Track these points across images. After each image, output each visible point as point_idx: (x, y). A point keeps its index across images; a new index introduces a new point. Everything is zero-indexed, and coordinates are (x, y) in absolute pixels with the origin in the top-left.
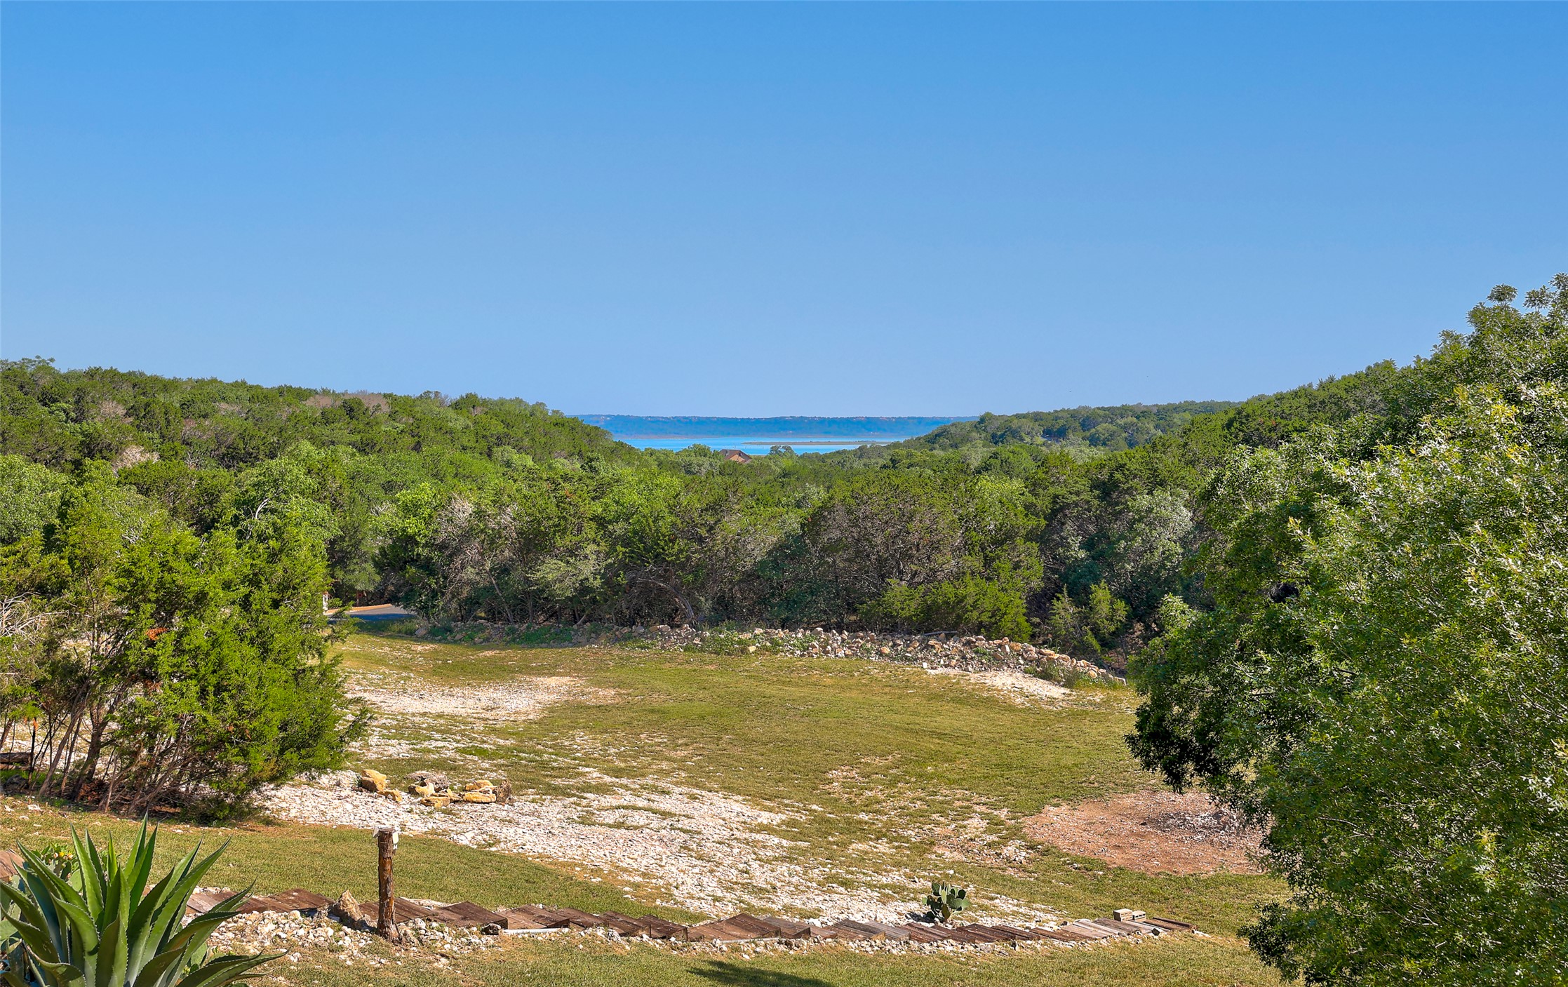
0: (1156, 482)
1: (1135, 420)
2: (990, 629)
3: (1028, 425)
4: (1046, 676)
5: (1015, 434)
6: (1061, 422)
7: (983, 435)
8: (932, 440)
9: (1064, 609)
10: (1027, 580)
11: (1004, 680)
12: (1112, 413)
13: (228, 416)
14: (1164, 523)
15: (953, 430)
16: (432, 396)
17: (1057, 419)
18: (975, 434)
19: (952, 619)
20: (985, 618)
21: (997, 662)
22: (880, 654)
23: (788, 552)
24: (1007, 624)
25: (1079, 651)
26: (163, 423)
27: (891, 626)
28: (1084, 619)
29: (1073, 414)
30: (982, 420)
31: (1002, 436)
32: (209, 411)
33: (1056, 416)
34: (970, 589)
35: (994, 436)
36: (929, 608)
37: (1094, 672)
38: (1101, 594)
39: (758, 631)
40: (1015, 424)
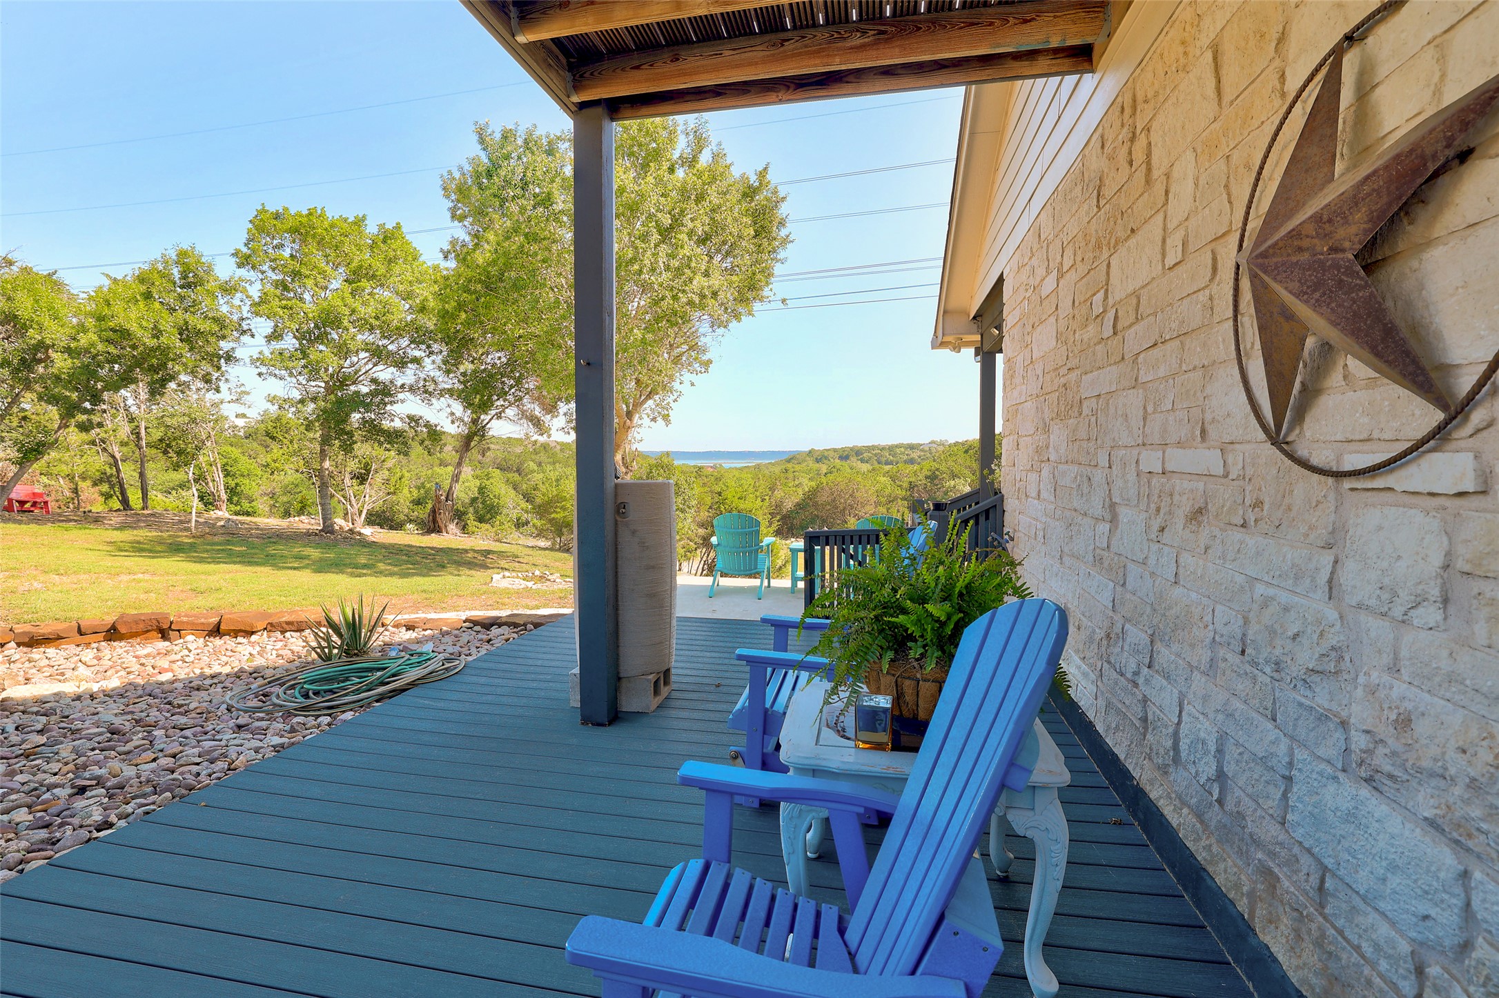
0: (954, 476)
1: (879, 451)
3: (831, 454)
7: (811, 458)
8: (789, 460)
12: (869, 448)
17: (844, 451)
18: (807, 458)
23: (800, 507)
30: (810, 452)
31: (820, 458)
35: (817, 458)
40: (826, 454)
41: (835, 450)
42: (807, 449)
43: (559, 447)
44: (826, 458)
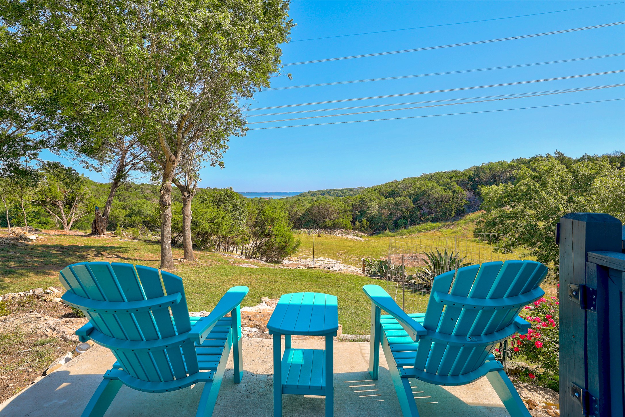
0: (371, 201)
2: (345, 228)
3: (318, 193)
4: (357, 236)
5: (316, 194)
7: (310, 195)
8: (300, 196)
9: (357, 223)
10: (350, 219)
11: (350, 237)
12: (333, 190)
14: (374, 207)
15: (304, 194)
18: (308, 195)
19: (338, 226)
20: (344, 226)
21: (348, 234)
22: (325, 233)
23: (305, 215)
24: (348, 227)
25: (362, 231)
27: (326, 228)
28: (361, 226)
29: (326, 191)
30: (309, 192)
31: (313, 195)
33: (322, 191)
34: (341, 220)
36: (334, 224)
37: (365, 235)
38: (364, 221)
39: (302, 230)
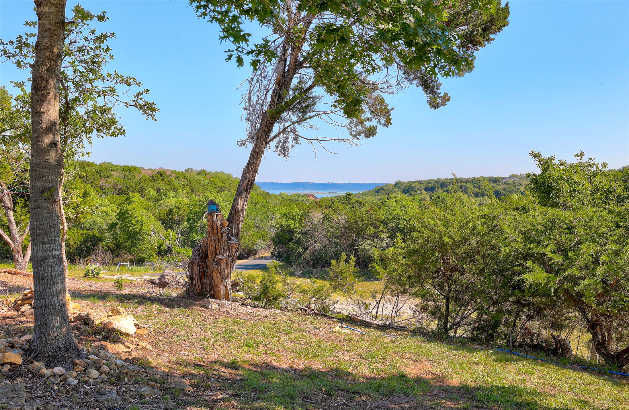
1: (464, 184)
3: (417, 185)
6: (432, 185)
7: (399, 190)
8: (377, 191)
13: (116, 177)
15: (386, 188)
16: (190, 170)
17: (429, 183)
18: (395, 189)
26: (92, 180)
29: (437, 181)
30: (397, 184)
31: (408, 190)
32: (109, 175)
33: (429, 182)
35: (404, 190)
40: (413, 185)
41: (421, 182)
42: (393, 182)
43: (174, 175)
44: (413, 189)
